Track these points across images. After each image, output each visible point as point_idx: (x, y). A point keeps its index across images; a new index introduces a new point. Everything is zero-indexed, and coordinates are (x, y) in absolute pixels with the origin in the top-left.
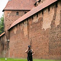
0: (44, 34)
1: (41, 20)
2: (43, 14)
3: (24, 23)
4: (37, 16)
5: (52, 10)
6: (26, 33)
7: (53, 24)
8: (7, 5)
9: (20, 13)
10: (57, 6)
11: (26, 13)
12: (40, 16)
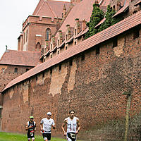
0: (52, 102)
1: (49, 81)
2: (51, 73)
3: (25, 84)
4: (43, 76)
5: (65, 70)
6: (26, 98)
7: (64, 88)
8: (3, 57)
9: (20, 70)
10: (71, 64)
11: (27, 70)
12: (47, 76)
